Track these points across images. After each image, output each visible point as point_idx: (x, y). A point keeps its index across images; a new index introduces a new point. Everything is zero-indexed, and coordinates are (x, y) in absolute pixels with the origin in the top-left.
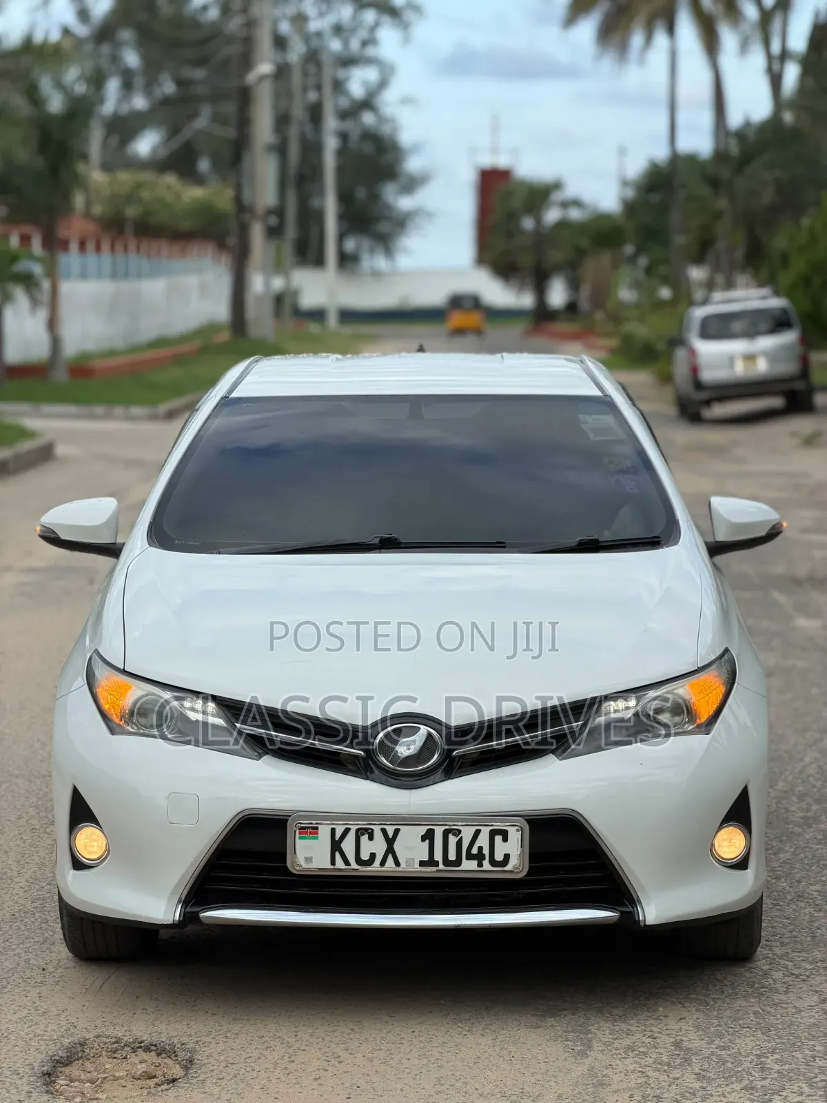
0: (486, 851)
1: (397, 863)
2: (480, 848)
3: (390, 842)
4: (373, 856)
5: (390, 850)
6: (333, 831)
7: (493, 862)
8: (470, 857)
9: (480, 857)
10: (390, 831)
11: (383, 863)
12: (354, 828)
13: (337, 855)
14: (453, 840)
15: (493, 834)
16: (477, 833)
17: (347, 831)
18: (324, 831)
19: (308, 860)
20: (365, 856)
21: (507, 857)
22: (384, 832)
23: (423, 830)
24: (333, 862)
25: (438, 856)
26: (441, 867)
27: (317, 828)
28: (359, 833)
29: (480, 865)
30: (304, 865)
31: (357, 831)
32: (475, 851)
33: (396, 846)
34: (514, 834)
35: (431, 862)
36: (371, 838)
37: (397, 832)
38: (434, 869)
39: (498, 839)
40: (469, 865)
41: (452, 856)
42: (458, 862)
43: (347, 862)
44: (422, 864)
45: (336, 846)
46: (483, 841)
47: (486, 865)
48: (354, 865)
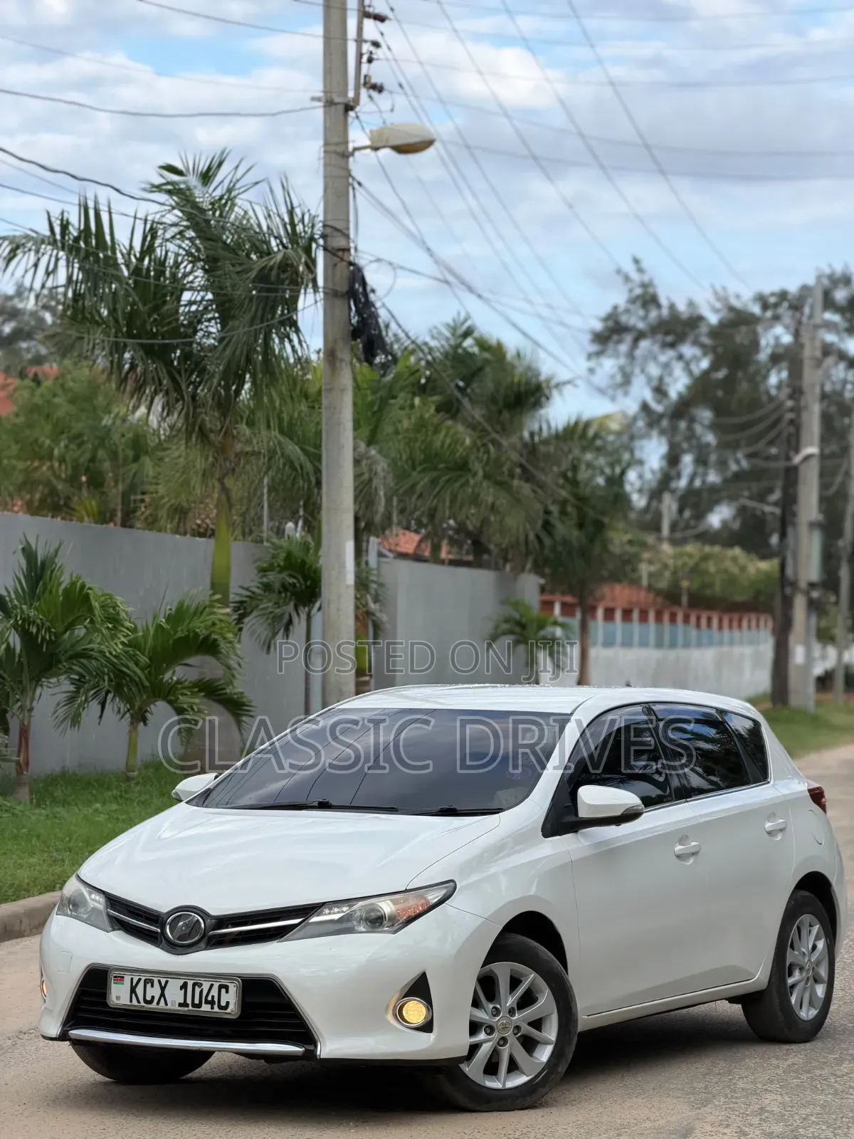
0: (216, 999)
1: (166, 1004)
2: (213, 997)
3: (163, 989)
4: (153, 997)
5: (162, 995)
6: (132, 979)
7: (220, 1007)
8: (207, 1002)
9: (212, 1003)
10: (163, 981)
11: (158, 1003)
12: (143, 979)
13: (133, 995)
14: (198, 990)
15: (221, 987)
16: (212, 985)
17: (140, 980)
18: (127, 979)
19: (118, 998)
20: (148, 998)
21: (228, 1003)
22: (159, 982)
23: (181, 982)
24: (131, 1001)
25: (189, 1001)
26: (190, 1008)
27: (123, 977)
28: (146, 982)
29: (212, 1008)
30: (116, 1001)
31: (145, 980)
32: (210, 998)
33: (166, 992)
34: (232, 988)
35: (184, 1004)
36: (152, 986)
37: (167, 982)
38: (186, 1009)
39: (223, 991)
40: (206, 1008)
41: (197, 1001)
42: (199, 1005)
43: (139, 1002)
44: (180, 1005)
45: (133, 990)
46: (214, 992)
47: (216, 1009)
48: (142, 1004)
